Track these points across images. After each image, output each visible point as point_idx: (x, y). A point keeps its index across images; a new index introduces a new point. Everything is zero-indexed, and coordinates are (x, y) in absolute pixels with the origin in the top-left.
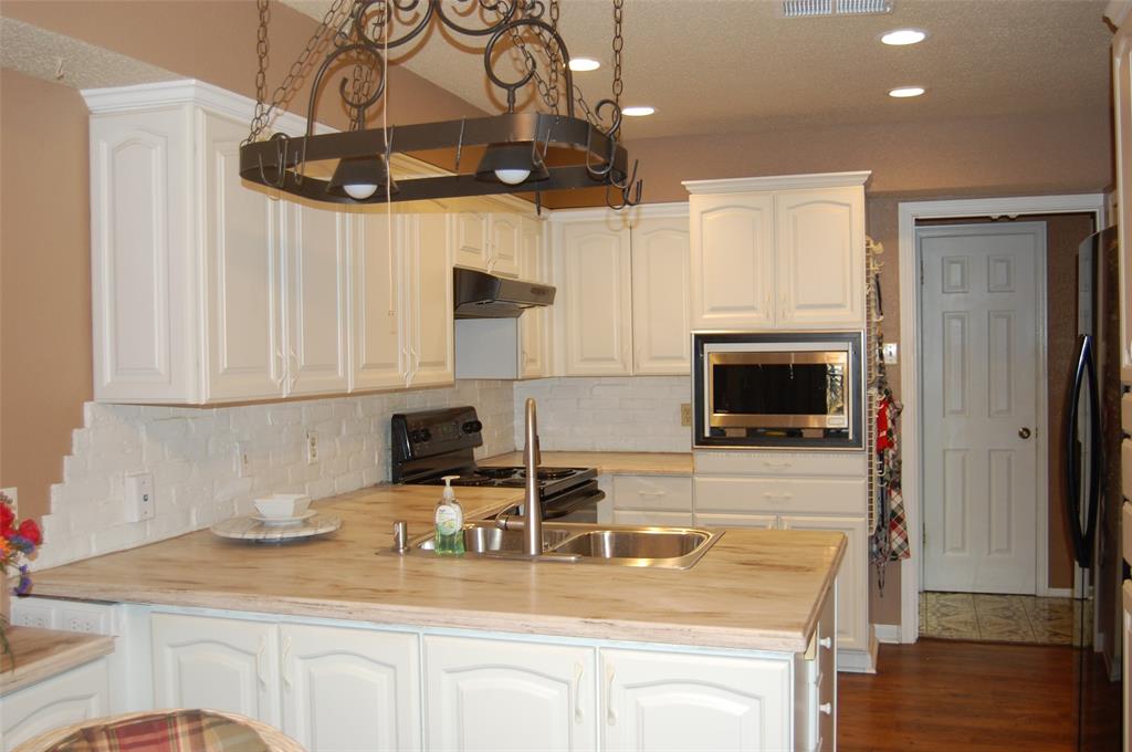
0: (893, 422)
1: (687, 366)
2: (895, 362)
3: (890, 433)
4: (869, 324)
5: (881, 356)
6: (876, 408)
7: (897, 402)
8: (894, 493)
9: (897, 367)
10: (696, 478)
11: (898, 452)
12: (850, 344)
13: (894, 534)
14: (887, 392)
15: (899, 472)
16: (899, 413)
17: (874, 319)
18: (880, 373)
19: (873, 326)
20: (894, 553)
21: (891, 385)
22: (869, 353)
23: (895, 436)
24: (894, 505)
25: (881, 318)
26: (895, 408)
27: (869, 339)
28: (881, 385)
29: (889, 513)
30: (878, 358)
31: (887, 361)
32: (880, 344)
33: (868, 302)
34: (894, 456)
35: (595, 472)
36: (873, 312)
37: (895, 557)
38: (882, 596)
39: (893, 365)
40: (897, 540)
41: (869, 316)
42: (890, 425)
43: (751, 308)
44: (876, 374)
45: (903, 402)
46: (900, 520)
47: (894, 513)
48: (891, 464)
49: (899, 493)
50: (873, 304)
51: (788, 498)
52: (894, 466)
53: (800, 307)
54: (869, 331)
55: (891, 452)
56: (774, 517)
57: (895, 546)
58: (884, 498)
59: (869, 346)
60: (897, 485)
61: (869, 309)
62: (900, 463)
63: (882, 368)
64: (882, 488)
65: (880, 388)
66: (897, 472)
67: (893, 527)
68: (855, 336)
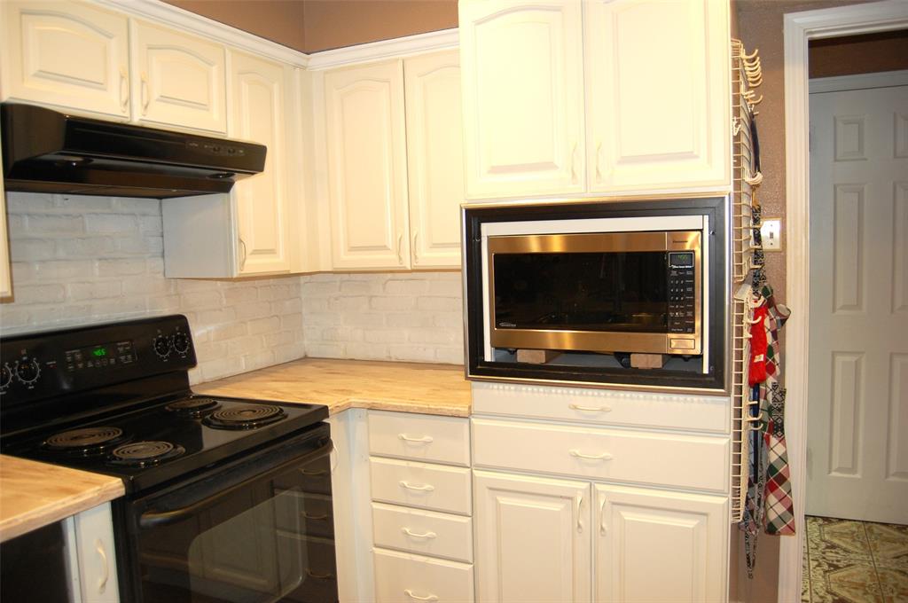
0: (775, 334)
1: (456, 256)
2: (777, 246)
3: (769, 352)
4: (737, 185)
5: (758, 238)
6: (748, 320)
7: (780, 306)
8: (774, 440)
9: (782, 254)
10: (473, 419)
11: (782, 377)
12: (706, 217)
13: (772, 499)
14: (766, 292)
15: (781, 410)
16: (783, 321)
17: (747, 178)
18: (755, 263)
19: (745, 188)
20: (771, 525)
21: (771, 282)
22: (739, 233)
23: (777, 356)
24: (773, 458)
25: (759, 176)
26: (778, 313)
27: (738, 209)
28: (757, 280)
29: (766, 467)
30: (752, 241)
31: (766, 245)
32: (756, 221)
33: (737, 148)
34: (775, 386)
35: (324, 411)
36: (746, 168)
37: (771, 530)
38: (750, 576)
39: (774, 252)
40: (776, 509)
41: (738, 173)
42: (770, 339)
43: (549, 166)
44: (748, 264)
45: (790, 305)
46: (782, 479)
47: (772, 469)
48: (770, 397)
49: (782, 440)
50: (745, 153)
51: (605, 460)
52: (775, 399)
53: (624, 161)
54: (738, 197)
55: (770, 380)
56: (585, 485)
57: (772, 516)
58: (758, 444)
59: (738, 221)
60: (777, 428)
61: (738, 161)
62: (783, 393)
63: (758, 255)
64: (756, 432)
65: (755, 285)
66: (778, 409)
67: (772, 488)
68: (715, 204)
